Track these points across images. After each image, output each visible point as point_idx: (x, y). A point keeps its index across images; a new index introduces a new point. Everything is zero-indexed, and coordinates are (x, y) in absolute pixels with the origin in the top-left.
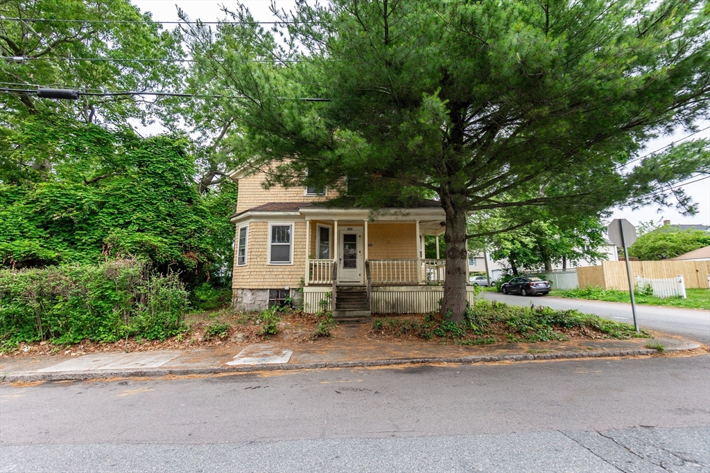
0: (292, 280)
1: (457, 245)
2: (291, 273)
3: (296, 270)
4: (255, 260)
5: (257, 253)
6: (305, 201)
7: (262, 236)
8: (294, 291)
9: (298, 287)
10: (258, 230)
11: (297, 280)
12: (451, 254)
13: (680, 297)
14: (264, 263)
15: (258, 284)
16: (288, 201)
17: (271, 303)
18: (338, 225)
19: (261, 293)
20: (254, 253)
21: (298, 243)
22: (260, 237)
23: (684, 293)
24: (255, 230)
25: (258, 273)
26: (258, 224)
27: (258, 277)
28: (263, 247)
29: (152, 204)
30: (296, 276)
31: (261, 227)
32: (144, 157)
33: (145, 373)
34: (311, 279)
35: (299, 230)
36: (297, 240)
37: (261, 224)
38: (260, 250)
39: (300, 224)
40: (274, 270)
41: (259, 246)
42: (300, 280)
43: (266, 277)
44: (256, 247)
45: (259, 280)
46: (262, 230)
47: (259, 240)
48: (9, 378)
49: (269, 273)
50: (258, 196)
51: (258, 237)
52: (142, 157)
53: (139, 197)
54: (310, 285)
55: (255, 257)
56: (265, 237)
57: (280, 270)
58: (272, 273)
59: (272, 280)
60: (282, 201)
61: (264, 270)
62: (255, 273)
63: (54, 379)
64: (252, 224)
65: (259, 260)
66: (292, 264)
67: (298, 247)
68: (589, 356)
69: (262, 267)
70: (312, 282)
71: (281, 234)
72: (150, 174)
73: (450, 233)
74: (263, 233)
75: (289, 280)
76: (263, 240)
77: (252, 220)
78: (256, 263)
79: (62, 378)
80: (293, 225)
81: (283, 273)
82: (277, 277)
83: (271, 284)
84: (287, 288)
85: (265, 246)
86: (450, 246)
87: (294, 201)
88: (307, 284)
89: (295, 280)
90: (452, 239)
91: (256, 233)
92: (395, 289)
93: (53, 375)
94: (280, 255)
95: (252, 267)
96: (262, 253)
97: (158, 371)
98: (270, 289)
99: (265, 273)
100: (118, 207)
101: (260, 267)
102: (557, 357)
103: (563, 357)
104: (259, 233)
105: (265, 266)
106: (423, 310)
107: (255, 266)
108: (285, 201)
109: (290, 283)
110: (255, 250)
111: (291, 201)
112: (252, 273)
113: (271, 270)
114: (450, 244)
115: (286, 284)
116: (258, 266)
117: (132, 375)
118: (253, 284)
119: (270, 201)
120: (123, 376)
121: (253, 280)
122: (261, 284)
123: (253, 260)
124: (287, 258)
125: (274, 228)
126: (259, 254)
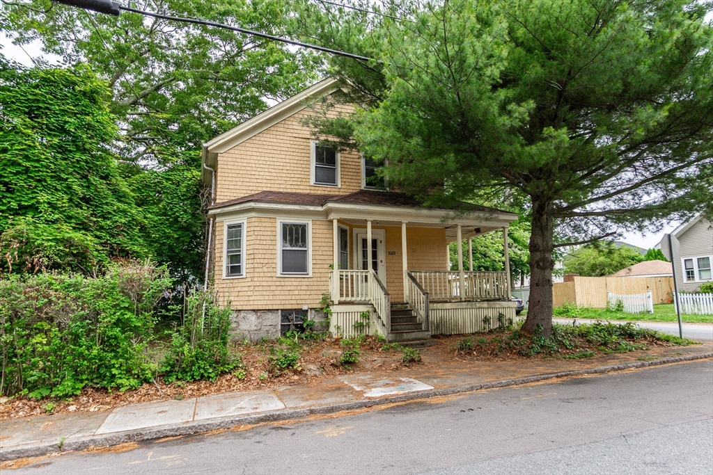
0: (311, 297)
1: (547, 255)
2: (310, 288)
3: (315, 283)
4: (260, 270)
5: (262, 261)
6: (312, 192)
7: (268, 238)
8: (313, 312)
9: (319, 306)
10: (262, 229)
11: (317, 297)
12: (541, 264)
13: (648, 312)
14: (273, 274)
15: (265, 302)
16: (289, 191)
17: (285, 329)
18: (373, 228)
19: (269, 315)
20: (258, 261)
21: (317, 248)
22: (266, 238)
23: (651, 308)
24: (258, 229)
25: (265, 288)
26: (263, 220)
27: (264, 293)
28: (270, 252)
29: (60, 179)
30: (316, 292)
31: (267, 224)
32: (38, 101)
33: (279, 415)
34: (342, 295)
35: (318, 231)
36: (316, 244)
37: (266, 220)
38: (267, 256)
39: (319, 223)
40: (287, 283)
41: (264, 252)
42: (321, 297)
43: (276, 293)
44: (261, 251)
45: (267, 298)
46: (268, 229)
47: (264, 242)
48: (70, 445)
49: (280, 288)
50: (248, 180)
51: (263, 238)
52: (33, 101)
53: (43, 166)
54: (340, 303)
55: (260, 266)
56: (272, 238)
57: (294, 283)
58: (285, 288)
59: (284, 298)
60: (281, 190)
61: (274, 283)
62: (260, 288)
63: (146, 438)
64: (253, 220)
65: (265, 270)
66: (311, 275)
67: (317, 253)
68: (686, 360)
69: (270, 279)
70: (344, 299)
71: (295, 235)
72: (51, 130)
73: (539, 241)
74: (270, 233)
75: (307, 297)
76: (270, 242)
77: (253, 214)
78: (262, 275)
79: (159, 435)
80: (310, 223)
81: (299, 288)
82: (291, 293)
83: (283, 302)
84: (305, 308)
85: (274, 252)
86: (538, 255)
87: (297, 191)
88: (336, 302)
89: (315, 297)
90: (541, 249)
91: (261, 233)
92: (439, 306)
93: (143, 433)
94: (294, 263)
95: (256, 279)
96: (270, 261)
97: (296, 412)
98: (282, 310)
99: (274, 288)
100: (6, 180)
101: (267, 279)
102: (664, 362)
103: (668, 362)
104: (264, 233)
105: (275, 279)
106: (468, 331)
107: (261, 279)
108: (285, 191)
109: (308, 302)
110: (260, 256)
111: (294, 191)
112: (256, 289)
113: (283, 283)
114: (538, 254)
115: (304, 302)
116: (264, 279)
117: (261, 420)
118: (259, 303)
119: (265, 189)
120: (249, 423)
121: (259, 298)
122: (269, 302)
123: (257, 270)
124: (302, 268)
125: (285, 226)
126: (266, 261)
